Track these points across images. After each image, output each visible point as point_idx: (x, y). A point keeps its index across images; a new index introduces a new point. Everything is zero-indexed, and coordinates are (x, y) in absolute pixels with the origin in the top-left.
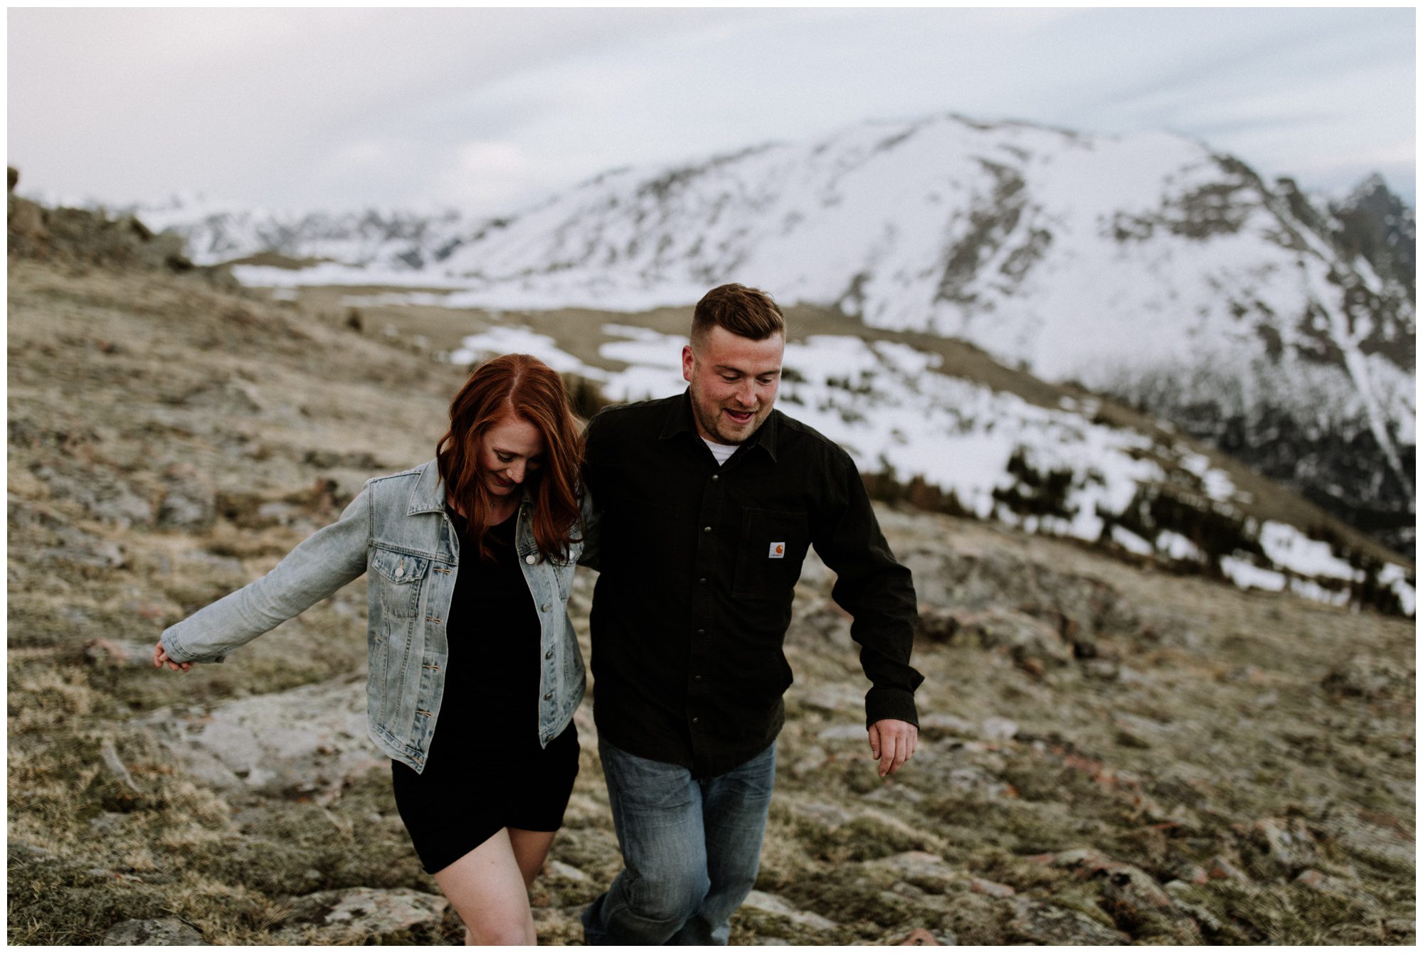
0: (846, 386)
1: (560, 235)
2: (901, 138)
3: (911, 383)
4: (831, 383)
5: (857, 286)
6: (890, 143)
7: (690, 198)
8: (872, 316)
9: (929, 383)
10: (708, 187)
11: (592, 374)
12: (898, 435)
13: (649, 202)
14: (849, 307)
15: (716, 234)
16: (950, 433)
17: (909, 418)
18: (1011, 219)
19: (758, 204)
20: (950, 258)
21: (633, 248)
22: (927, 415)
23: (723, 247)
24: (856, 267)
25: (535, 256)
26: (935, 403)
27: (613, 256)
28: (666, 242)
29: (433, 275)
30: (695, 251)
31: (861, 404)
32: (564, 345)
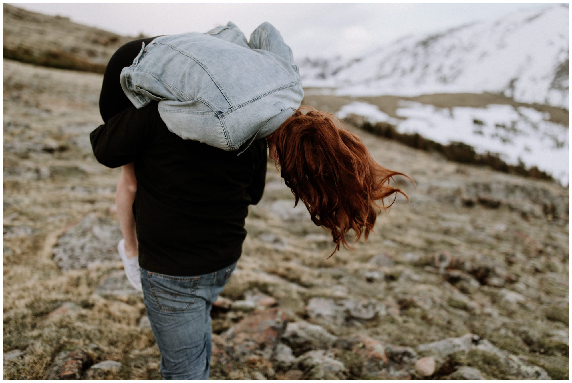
0: (503, 127)
1: (382, 65)
2: (536, 17)
3: (535, 126)
4: (497, 126)
5: (512, 84)
6: (530, 19)
7: (437, 47)
8: (518, 97)
9: (544, 126)
10: (446, 42)
11: (392, 122)
12: (527, 149)
13: (421, 50)
14: (508, 93)
15: (448, 62)
16: (552, 148)
17: (533, 141)
19: (468, 49)
20: (557, 71)
21: (412, 69)
22: (542, 139)
23: (452, 68)
24: (511, 75)
25: (371, 73)
26: (546, 134)
27: (404, 73)
28: (427, 66)
29: (330, 82)
30: (439, 70)
31: (510, 135)
32: (382, 109)
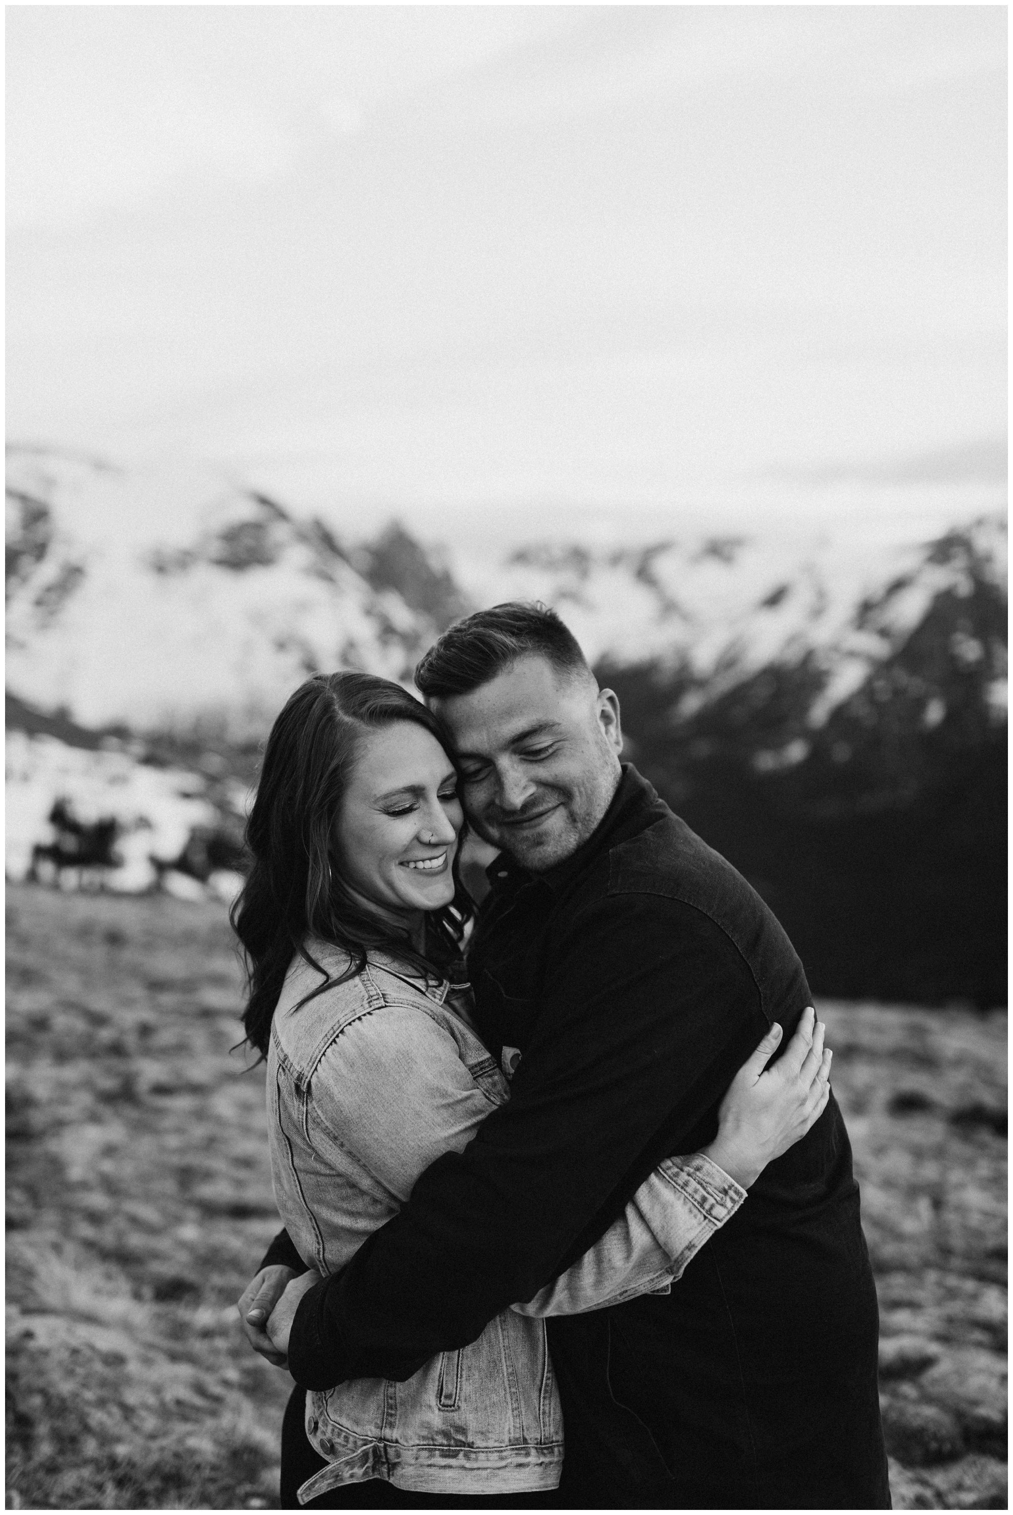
18: (40, 551)
